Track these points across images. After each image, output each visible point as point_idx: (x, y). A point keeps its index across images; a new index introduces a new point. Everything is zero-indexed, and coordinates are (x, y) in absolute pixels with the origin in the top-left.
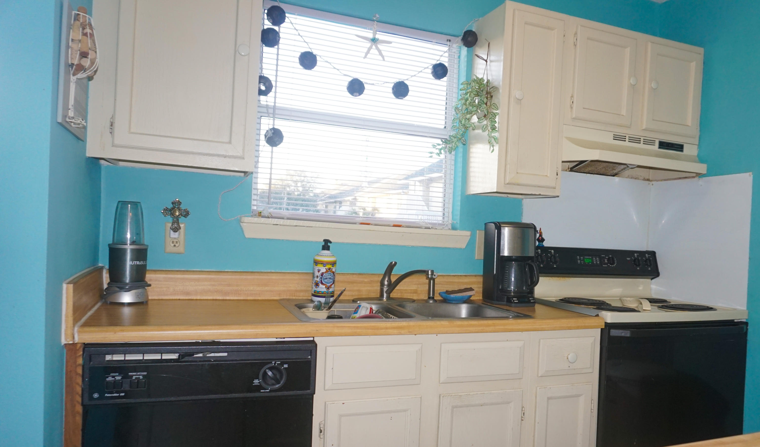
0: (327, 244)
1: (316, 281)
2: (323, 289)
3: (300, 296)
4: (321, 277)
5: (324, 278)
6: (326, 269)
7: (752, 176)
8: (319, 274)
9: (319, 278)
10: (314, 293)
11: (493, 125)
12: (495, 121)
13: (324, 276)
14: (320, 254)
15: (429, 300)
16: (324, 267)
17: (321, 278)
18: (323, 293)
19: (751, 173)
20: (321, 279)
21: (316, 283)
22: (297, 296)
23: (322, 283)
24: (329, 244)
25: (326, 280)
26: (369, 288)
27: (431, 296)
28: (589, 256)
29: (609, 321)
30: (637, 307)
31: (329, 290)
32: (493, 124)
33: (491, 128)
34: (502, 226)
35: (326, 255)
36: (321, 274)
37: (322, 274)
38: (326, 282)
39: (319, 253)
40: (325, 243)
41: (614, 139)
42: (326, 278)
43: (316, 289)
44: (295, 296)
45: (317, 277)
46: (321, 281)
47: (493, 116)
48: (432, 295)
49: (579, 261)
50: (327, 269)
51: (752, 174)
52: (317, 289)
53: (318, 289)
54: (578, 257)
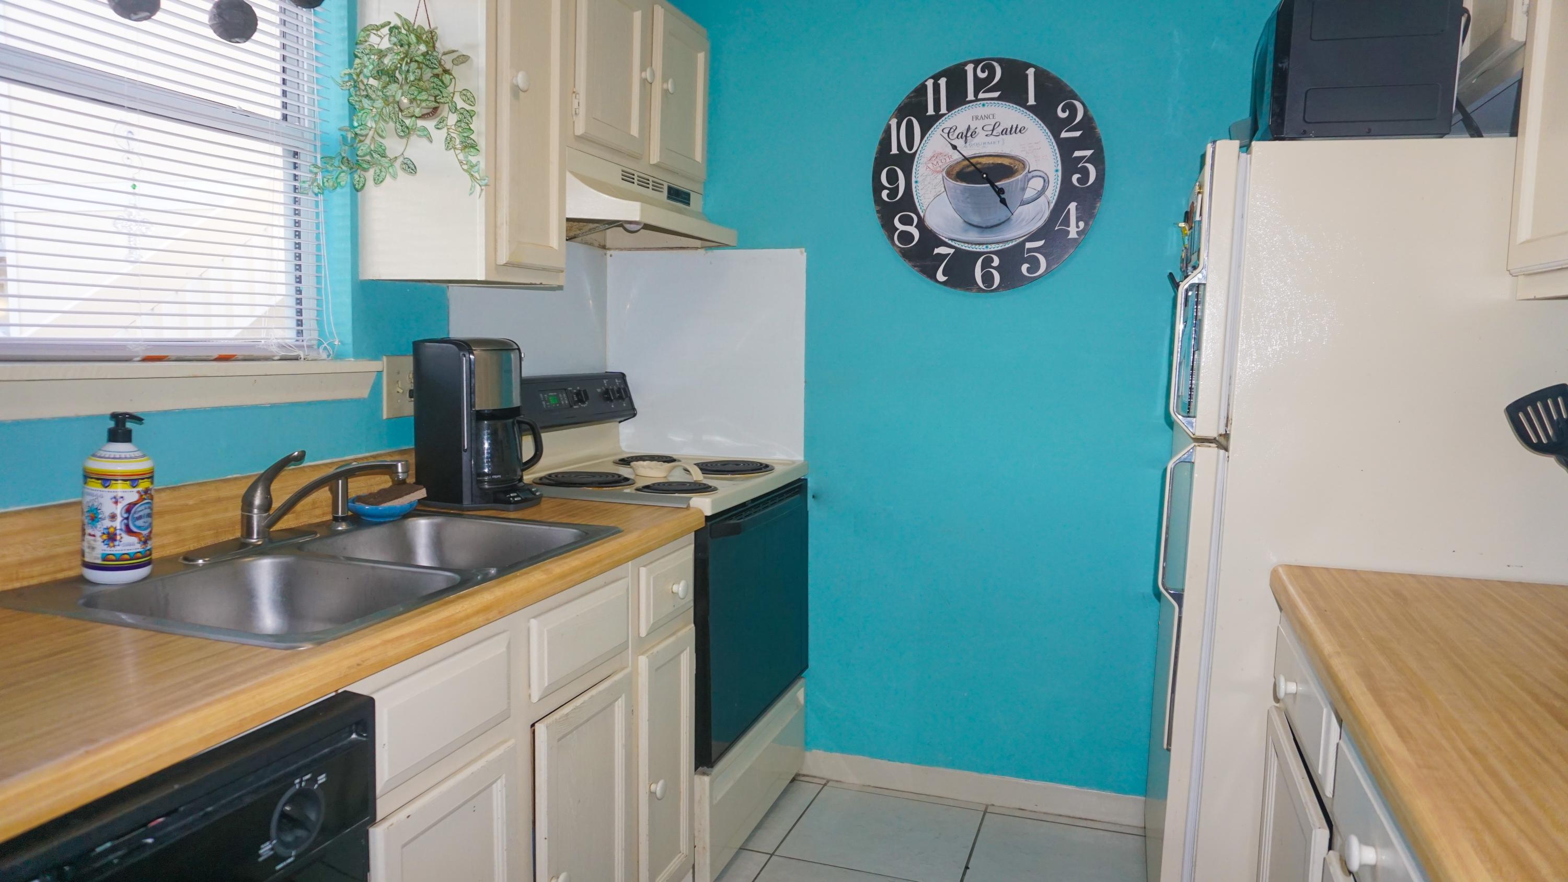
0: (124, 425)
1: (108, 528)
2: (134, 545)
3: (32, 577)
4: (126, 516)
5: (136, 516)
6: (138, 492)
7: (805, 254)
8: (119, 510)
9: (119, 519)
10: (104, 560)
11: (467, 137)
12: (468, 127)
13: (135, 513)
14: (102, 453)
15: (337, 524)
16: (134, 487)
17: (127, 518)
18: (134, 557)
19: (803, 250)
20: (125, 521)
21: (109, 534)
22: (23, 578)
23: (129, 531)
24: (129, 425)
25: (140, 523)
26: (198, 521)
27: (340, 514)
28: (552, 391)
29: (709, 513)
30: (665, 477)
31: (147, 546)
32: (465, 135)
33: (462, 142)
34: (474, 348)
35: (123, 455)
36: (125, 508)
37: (129, 509)
38: (139, 527)
39: (100, 450)
40: (117, 424)
41: (623, 179)
42: (140, 518)
43: (109, 549)
44: (17, 579)
45: (113, 517)
46: (127, 526)
47: (465, 118)
48: (342, 514)
49: (544, 403)
50: (142, 493)
51: (805, 252)
52: (113, 549)
53: (118, 548)
54: (541, 395)
